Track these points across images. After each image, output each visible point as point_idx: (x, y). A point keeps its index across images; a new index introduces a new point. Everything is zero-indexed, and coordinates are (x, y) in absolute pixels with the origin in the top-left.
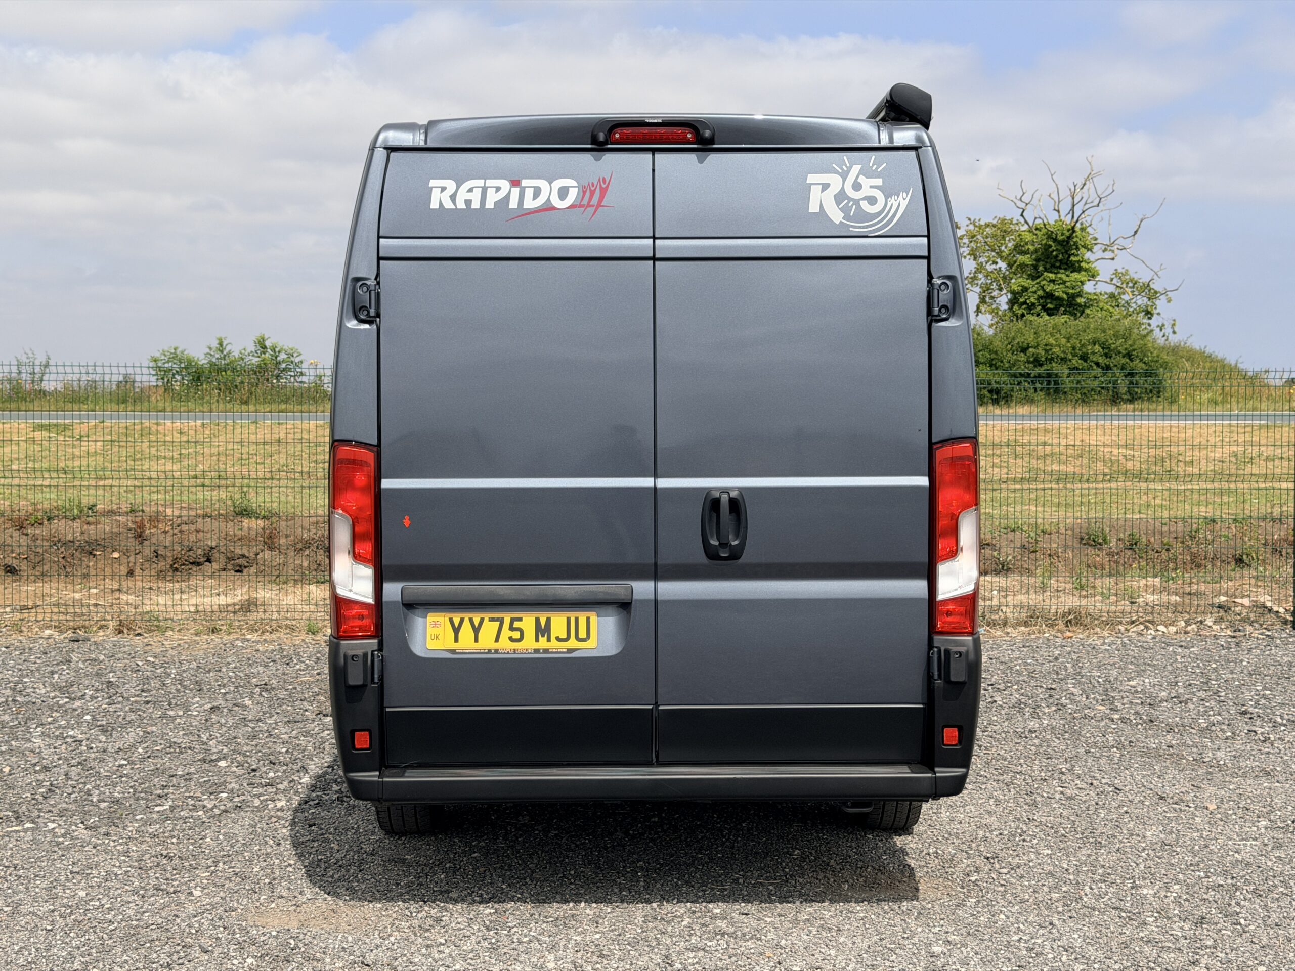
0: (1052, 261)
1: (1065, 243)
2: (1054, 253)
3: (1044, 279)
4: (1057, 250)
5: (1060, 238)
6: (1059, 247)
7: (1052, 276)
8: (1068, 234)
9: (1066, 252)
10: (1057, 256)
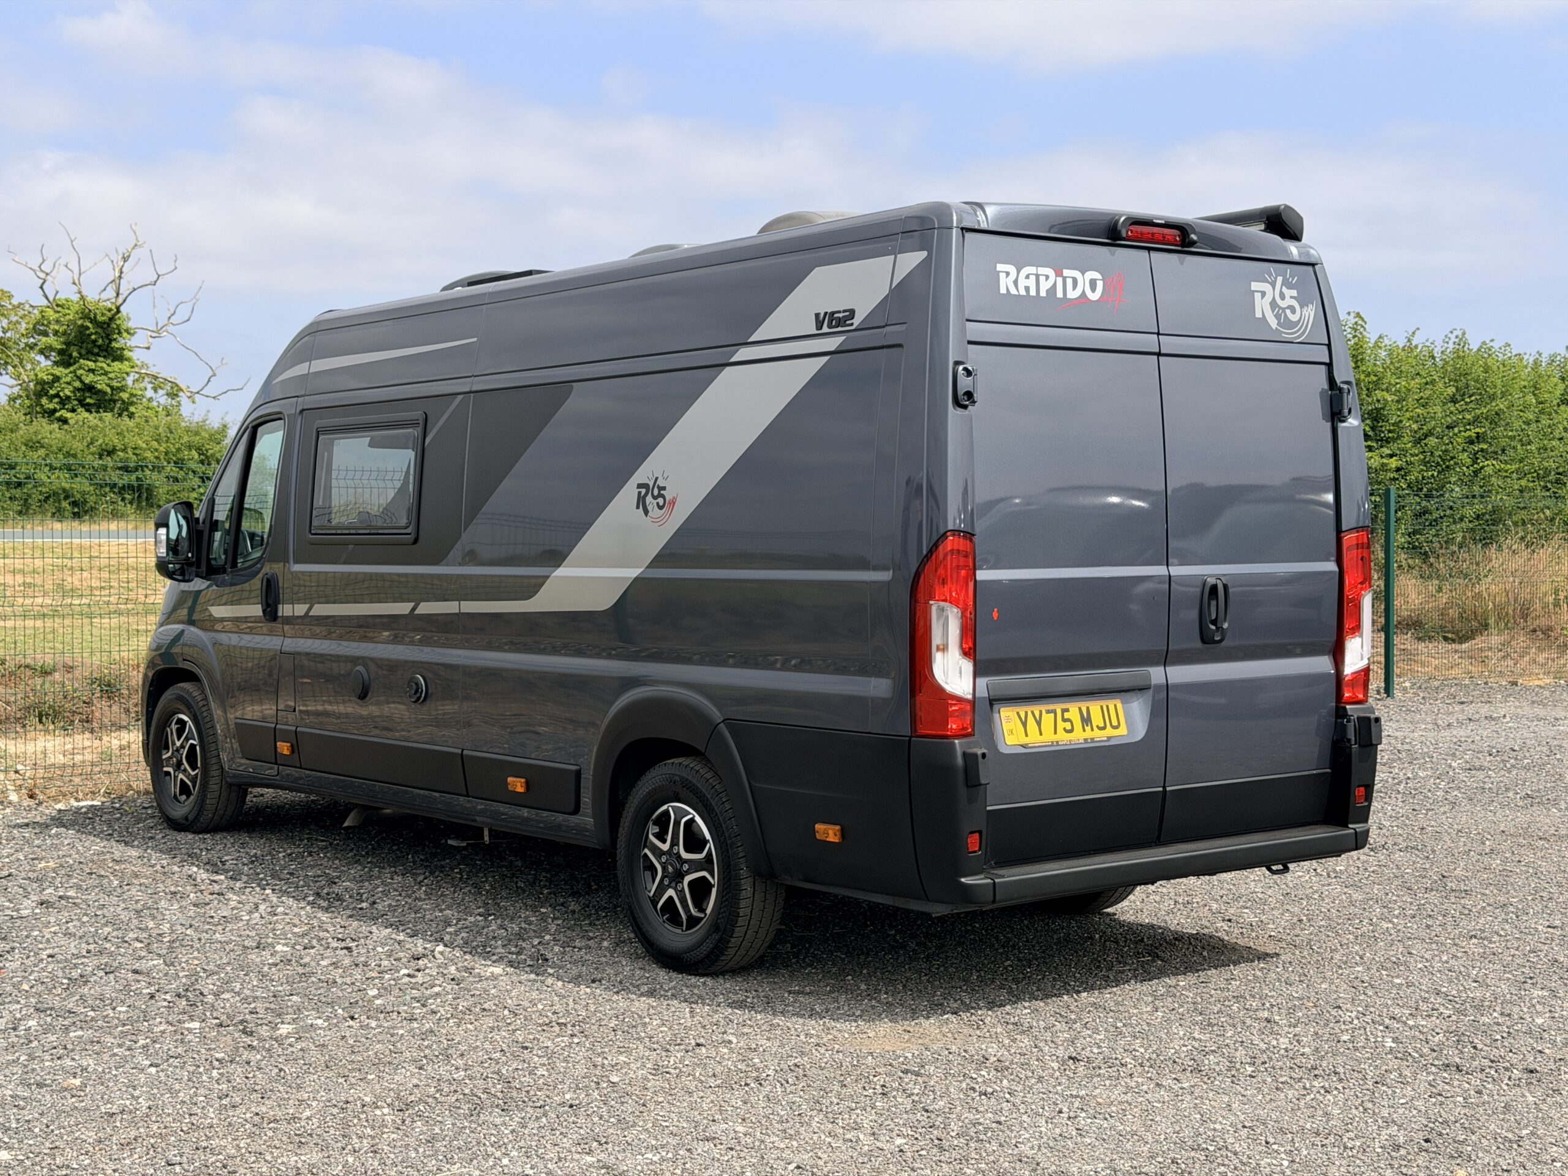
0: (89, 346)
1: (105, 326)
2: (93, 337)
3: (80, 368)
4: (96, 333)
5: (100, 318)
6: (99, 330)
7: (91, 365)
8: (109, 314)
9: (108, 336)
10: (94, 341)
